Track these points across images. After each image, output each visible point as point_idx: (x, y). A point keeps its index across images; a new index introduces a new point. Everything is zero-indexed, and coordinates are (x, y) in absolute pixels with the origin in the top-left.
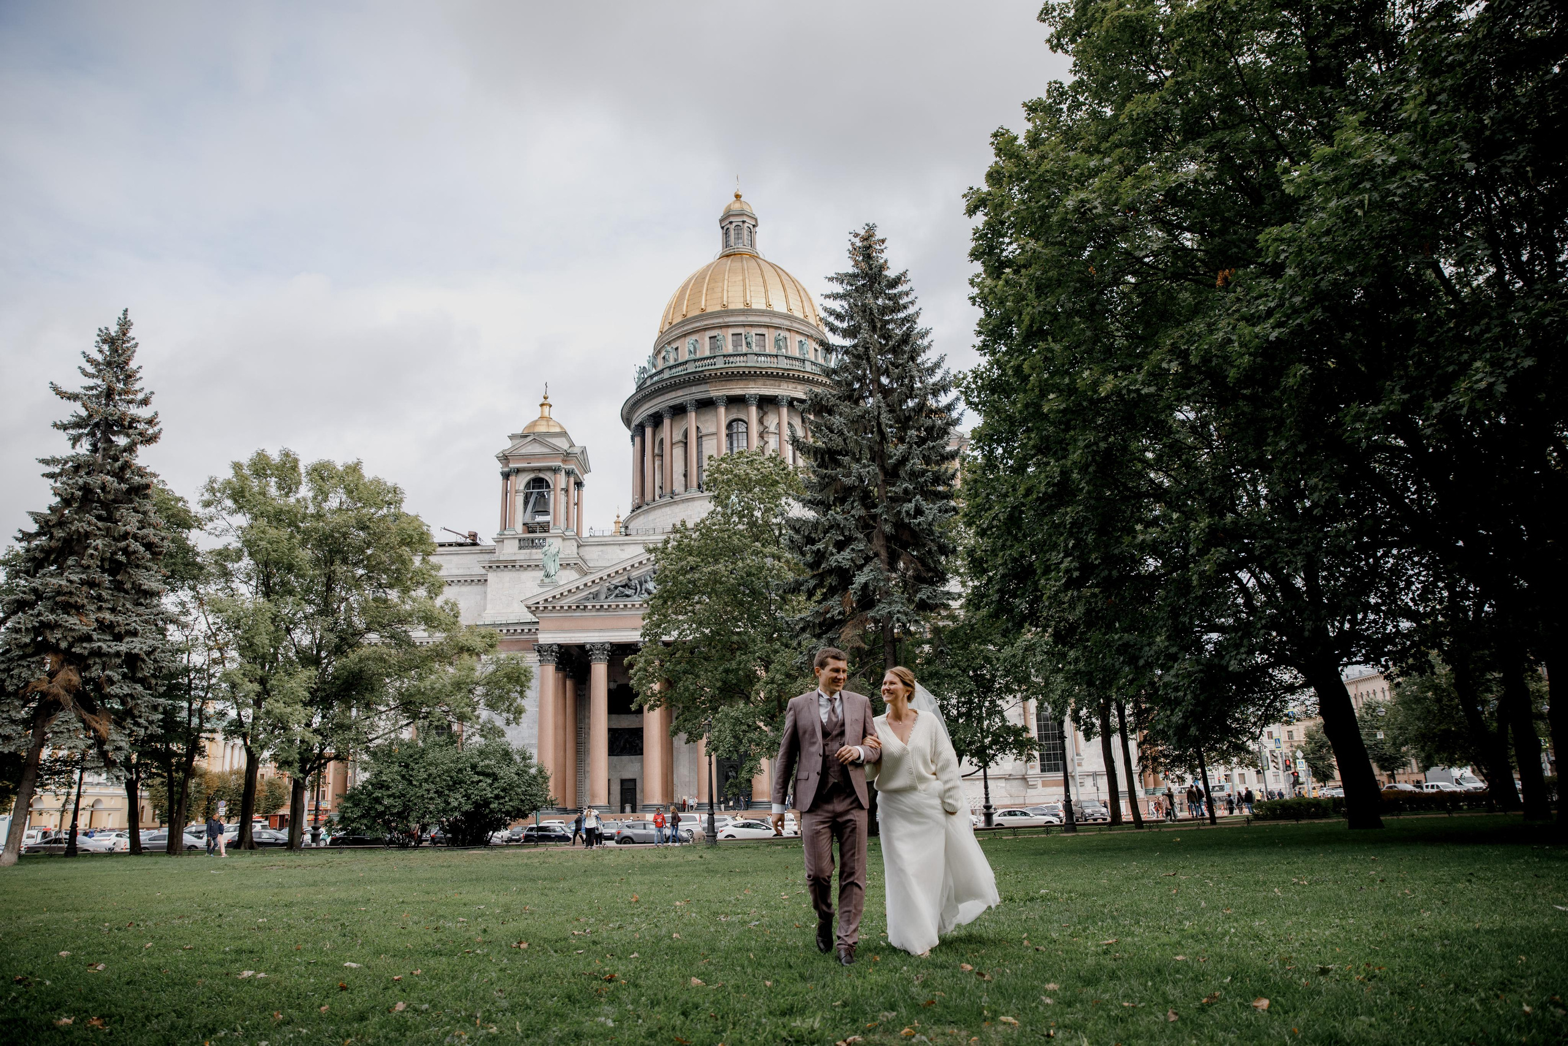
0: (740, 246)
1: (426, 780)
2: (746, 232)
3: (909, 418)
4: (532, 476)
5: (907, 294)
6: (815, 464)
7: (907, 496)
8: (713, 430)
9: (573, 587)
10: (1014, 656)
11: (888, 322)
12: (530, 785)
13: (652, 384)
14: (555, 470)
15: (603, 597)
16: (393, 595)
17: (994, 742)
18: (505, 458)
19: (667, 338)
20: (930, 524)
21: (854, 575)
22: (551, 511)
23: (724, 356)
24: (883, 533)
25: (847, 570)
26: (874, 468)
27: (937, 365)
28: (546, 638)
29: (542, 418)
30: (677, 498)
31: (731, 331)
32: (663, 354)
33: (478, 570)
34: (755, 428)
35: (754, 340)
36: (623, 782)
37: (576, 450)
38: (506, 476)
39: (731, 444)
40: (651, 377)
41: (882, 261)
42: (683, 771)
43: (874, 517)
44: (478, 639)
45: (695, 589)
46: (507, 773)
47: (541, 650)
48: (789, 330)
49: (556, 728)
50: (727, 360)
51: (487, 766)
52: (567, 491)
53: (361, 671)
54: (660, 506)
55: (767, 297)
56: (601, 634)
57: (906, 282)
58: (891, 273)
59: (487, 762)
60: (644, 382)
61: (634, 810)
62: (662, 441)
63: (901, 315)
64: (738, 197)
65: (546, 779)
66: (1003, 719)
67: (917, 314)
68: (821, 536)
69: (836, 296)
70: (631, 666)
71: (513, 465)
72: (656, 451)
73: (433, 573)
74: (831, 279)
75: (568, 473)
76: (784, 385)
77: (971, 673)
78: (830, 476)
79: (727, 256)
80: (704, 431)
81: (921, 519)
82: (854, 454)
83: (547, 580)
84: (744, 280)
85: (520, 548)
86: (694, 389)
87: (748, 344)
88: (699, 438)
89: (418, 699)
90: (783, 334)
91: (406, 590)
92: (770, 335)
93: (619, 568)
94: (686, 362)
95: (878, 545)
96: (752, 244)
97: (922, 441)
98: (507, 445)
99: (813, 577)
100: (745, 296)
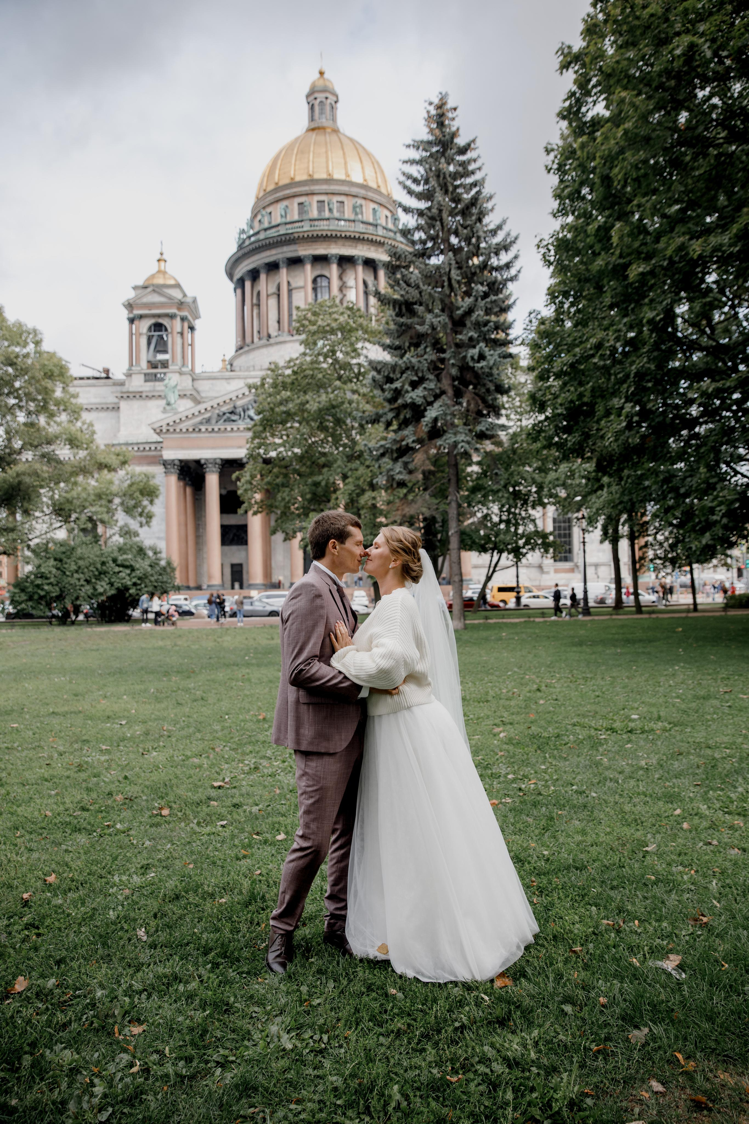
0: (324, 120)
1: (77, 572)
2: (328, 108)
3: (474, 274)
4: (152, 321)
5: (475, 161)
6: (394, 314)
7: (472, 343)
8: (301, 283)
9: (189, 413)
10: (557, 479)
11: (456, 187)
12: (161, 574)
13: (251, 244)
14: (172, 317)
15: (213, 421)
16: (42, 420)
17: (526, 543)
18: (130, 306)
19: (262, 204)
20: (491, 368)
21: (425, 410)
22: (170, 350)
23: (311, 220)
24: (450, 374)
25: (420, 406)
26: (444, 318)
27: (499, 227)
28: (170, 454)
29: (159, 271)
30: (272, 341)
31: (316, 198)
32: (259, 217)
33: (111, 399)
34: (335, 283)
35: (335, 206)
36: (233, 566)
37: (189, 300)
38: (132, 321)
39: (316, 296)
40: (249, 237)
41: (454, 129)
42: (279, 557)
43: (442, 361)
44: (114, 457)
45: (289, 415)
46: (142, 565)
47: (165, 464)
48: (365, 198)
49: (179, 525)
50: (313, 223)
51: (126, 560)
52: (182, 334)
53: (20, 483)
54: (258, 348)
55: (346, 168)
56: (213, 451)
57: (475, 149)
58: (461, 141)
59: (125, 556)
60: (244, 242)
61: (241, 587)
62: (259, 293)
63: (469, 180)
64: (321, 73)
65: (173, 570)
66: (536, 526)
67: (483, 179)
68: (399, 376)
69: (413, 162)
70: (238, 479)
71: (137, 312)
72: (255, 301)
73: (73, 401)
74: (408, 146)
75: (183, 319)
76: (360, 246)
77: (511, 489)
78: (406, 325)
79: (313, 130)
80: (294, 285)
81: (483, 363)
82: (427, 305)
83: (168, 408)
84: (326, 152)
85: (146, 381)
86: (285, 249)
87: (330, 210)
88: (290, 291)
89: (67, 507)
90: (360, 201)
91: (51, 415)
92: (349, 203)
93: (227, 398)
94: (278, 225)
95: (446, 384)
96: (334, 119)
97: (486, 295)
98: (131, 294)
99: (391, 410)
100: (327, 167)
